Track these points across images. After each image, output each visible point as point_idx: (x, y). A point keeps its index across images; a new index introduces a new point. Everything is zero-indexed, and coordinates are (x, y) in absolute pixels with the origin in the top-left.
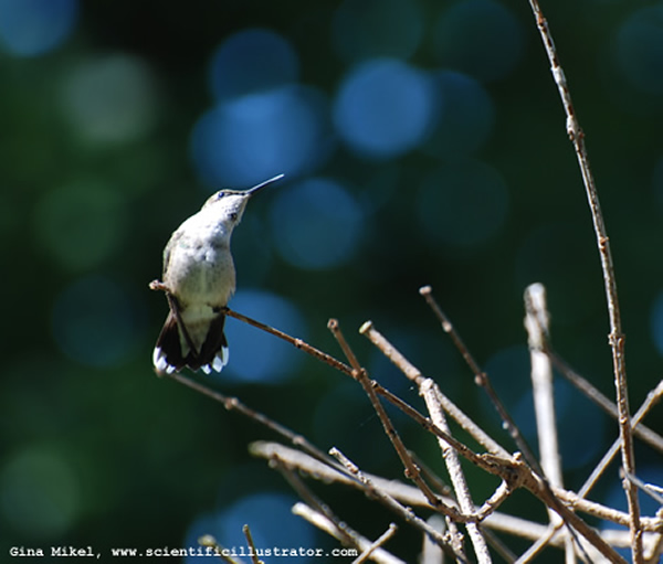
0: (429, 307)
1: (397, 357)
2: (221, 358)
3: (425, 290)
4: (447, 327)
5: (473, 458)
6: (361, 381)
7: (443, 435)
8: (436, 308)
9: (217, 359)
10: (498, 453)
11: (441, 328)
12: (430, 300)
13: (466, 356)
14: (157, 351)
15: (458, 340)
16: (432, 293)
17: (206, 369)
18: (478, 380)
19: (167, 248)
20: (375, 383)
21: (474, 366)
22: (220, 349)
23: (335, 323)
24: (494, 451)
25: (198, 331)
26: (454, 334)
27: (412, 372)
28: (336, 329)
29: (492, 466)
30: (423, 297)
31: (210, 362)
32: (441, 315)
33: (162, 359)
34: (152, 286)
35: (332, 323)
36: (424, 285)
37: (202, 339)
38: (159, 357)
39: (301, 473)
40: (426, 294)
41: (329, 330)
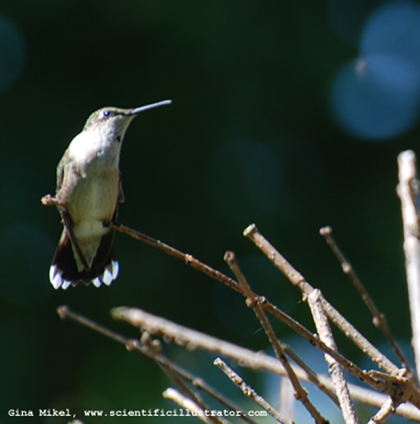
0: (328, 247)
1: (280, 261)
2: (111, 271)
3: (325, 230)
4: (346, 268)
5: (359, 374)
6: (254, 310)
7: (329, 351)
8: (336, 249)
9: (106, 273)
10: (381, 361)
11: (341, 269)
12: (330, 241)
13: (364, 297)
14: (52, 269)
15: (357, 282)
16: (332, 234)
17: (96, 282)
18: (375, 321)
19: (60, 165)
20: (264, 299)
21: (373, 308)
22: (110, 263)
23: (232, 256)
24: (378, 360)
25: (90, 247)
26: (353, 273)
27: (295, 276)
28: (232, 261)
29: (378, 382)
30: (323, 238)
31: (100, 274)
32: (340, 256)
33: (58, 277)
34: (44, 200)
35: (229, 256)
36: (324, 226)
37: (94, 255)
38: (55, 275)
39: (165, 339)
40: (326, 234)
41: (225, 263)
